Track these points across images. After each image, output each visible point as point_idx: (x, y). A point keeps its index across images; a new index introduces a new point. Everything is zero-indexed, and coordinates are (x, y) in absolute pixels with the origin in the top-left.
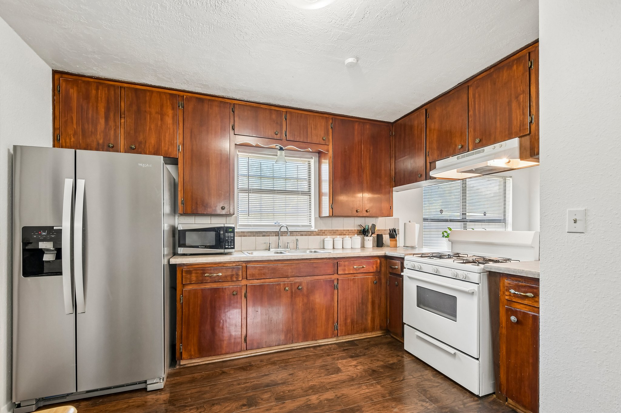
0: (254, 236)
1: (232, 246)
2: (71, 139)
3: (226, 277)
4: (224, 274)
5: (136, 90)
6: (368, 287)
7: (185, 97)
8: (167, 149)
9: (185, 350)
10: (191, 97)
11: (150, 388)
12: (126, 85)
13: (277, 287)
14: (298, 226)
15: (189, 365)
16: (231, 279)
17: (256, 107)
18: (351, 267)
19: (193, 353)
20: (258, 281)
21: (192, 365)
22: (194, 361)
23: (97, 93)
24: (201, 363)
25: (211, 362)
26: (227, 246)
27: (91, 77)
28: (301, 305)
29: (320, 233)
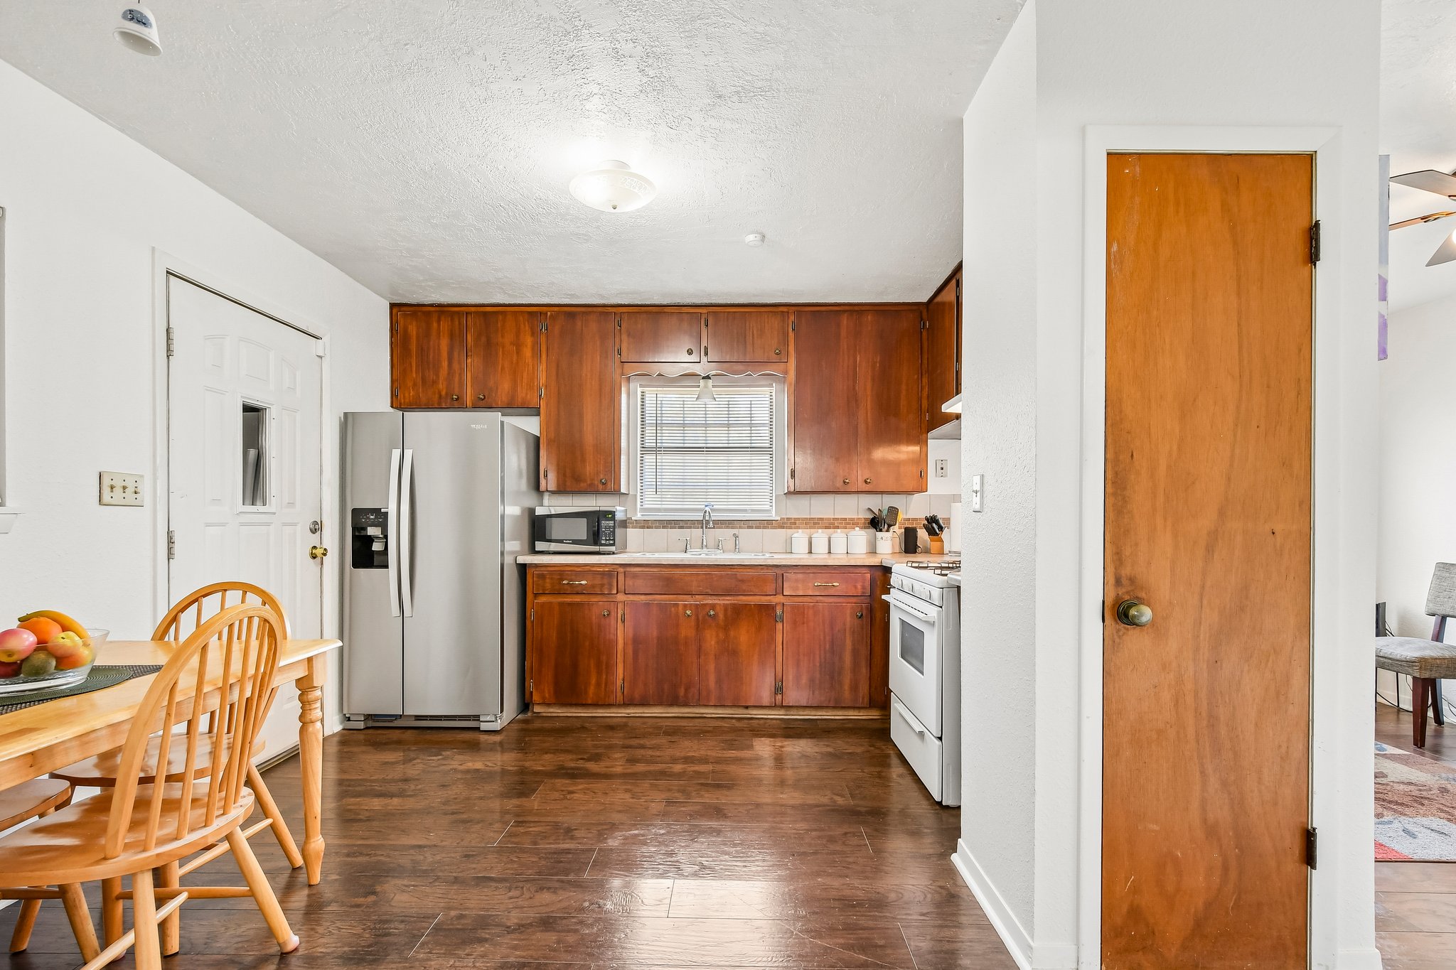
0: (664, 527)
1: (611, 542)
2: (410, 393)
3: (593, 586)
4: (590, 583)
5: (485, 314)
6: (844, 624)
7: (549, 314)
8: (524, 395)
9: (537, 689)
10: (558, 312)
11: (484, 726)
12: (473, 309)
13: (673, 609)
14: (745, 511)
15: (544, 714)
16: (601, 591)
17: (657, 313)
18: (810, 584)
19: (547, 695)
20: (643, 597)
21: (549, 715)
22: (551, 710)
23: (439, 325)
24: (561, 715)
25: (575, 715)
26: (603, 542)
27: (432, 305)
28: (713, 643)
29: (785, 523)
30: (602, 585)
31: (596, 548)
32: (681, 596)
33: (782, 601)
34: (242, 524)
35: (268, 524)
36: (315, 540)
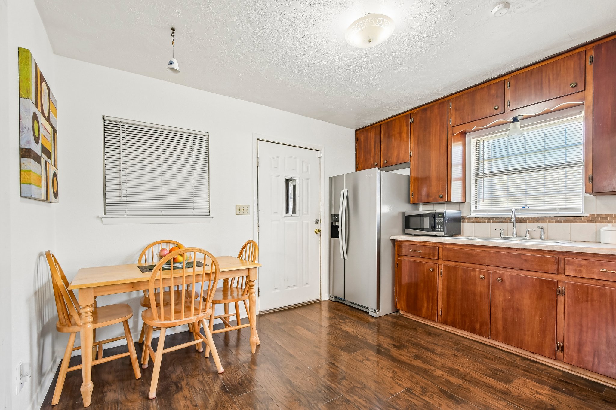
0: (488, 222)
1: (442, 230)
3: (425, 254)
4: (423, 252)
5: (388, 123)
7: (414, 113)
8: (403, 157)
9: (399, 302)
10: (418, 111)
11: (371, 314)
12: (383, 122)
14: (555, 210)
15: (405, 316)
16: (429, 257)
18: (595, 270)
19: (403, 307)
20: (453, 263)
21: (407, 317)
22: (408, 315)
23: (371, 135)
24: (412, 319)
25: (418, 321)
26: (437, 230)
27: (368, 126)
28: (501, 300)
30: (429, 254)
31: (433, 233)
32: (479, 266)
33: (564, 280)
34: (286, 221)
35: (297, 221)
36: (317, 226)
